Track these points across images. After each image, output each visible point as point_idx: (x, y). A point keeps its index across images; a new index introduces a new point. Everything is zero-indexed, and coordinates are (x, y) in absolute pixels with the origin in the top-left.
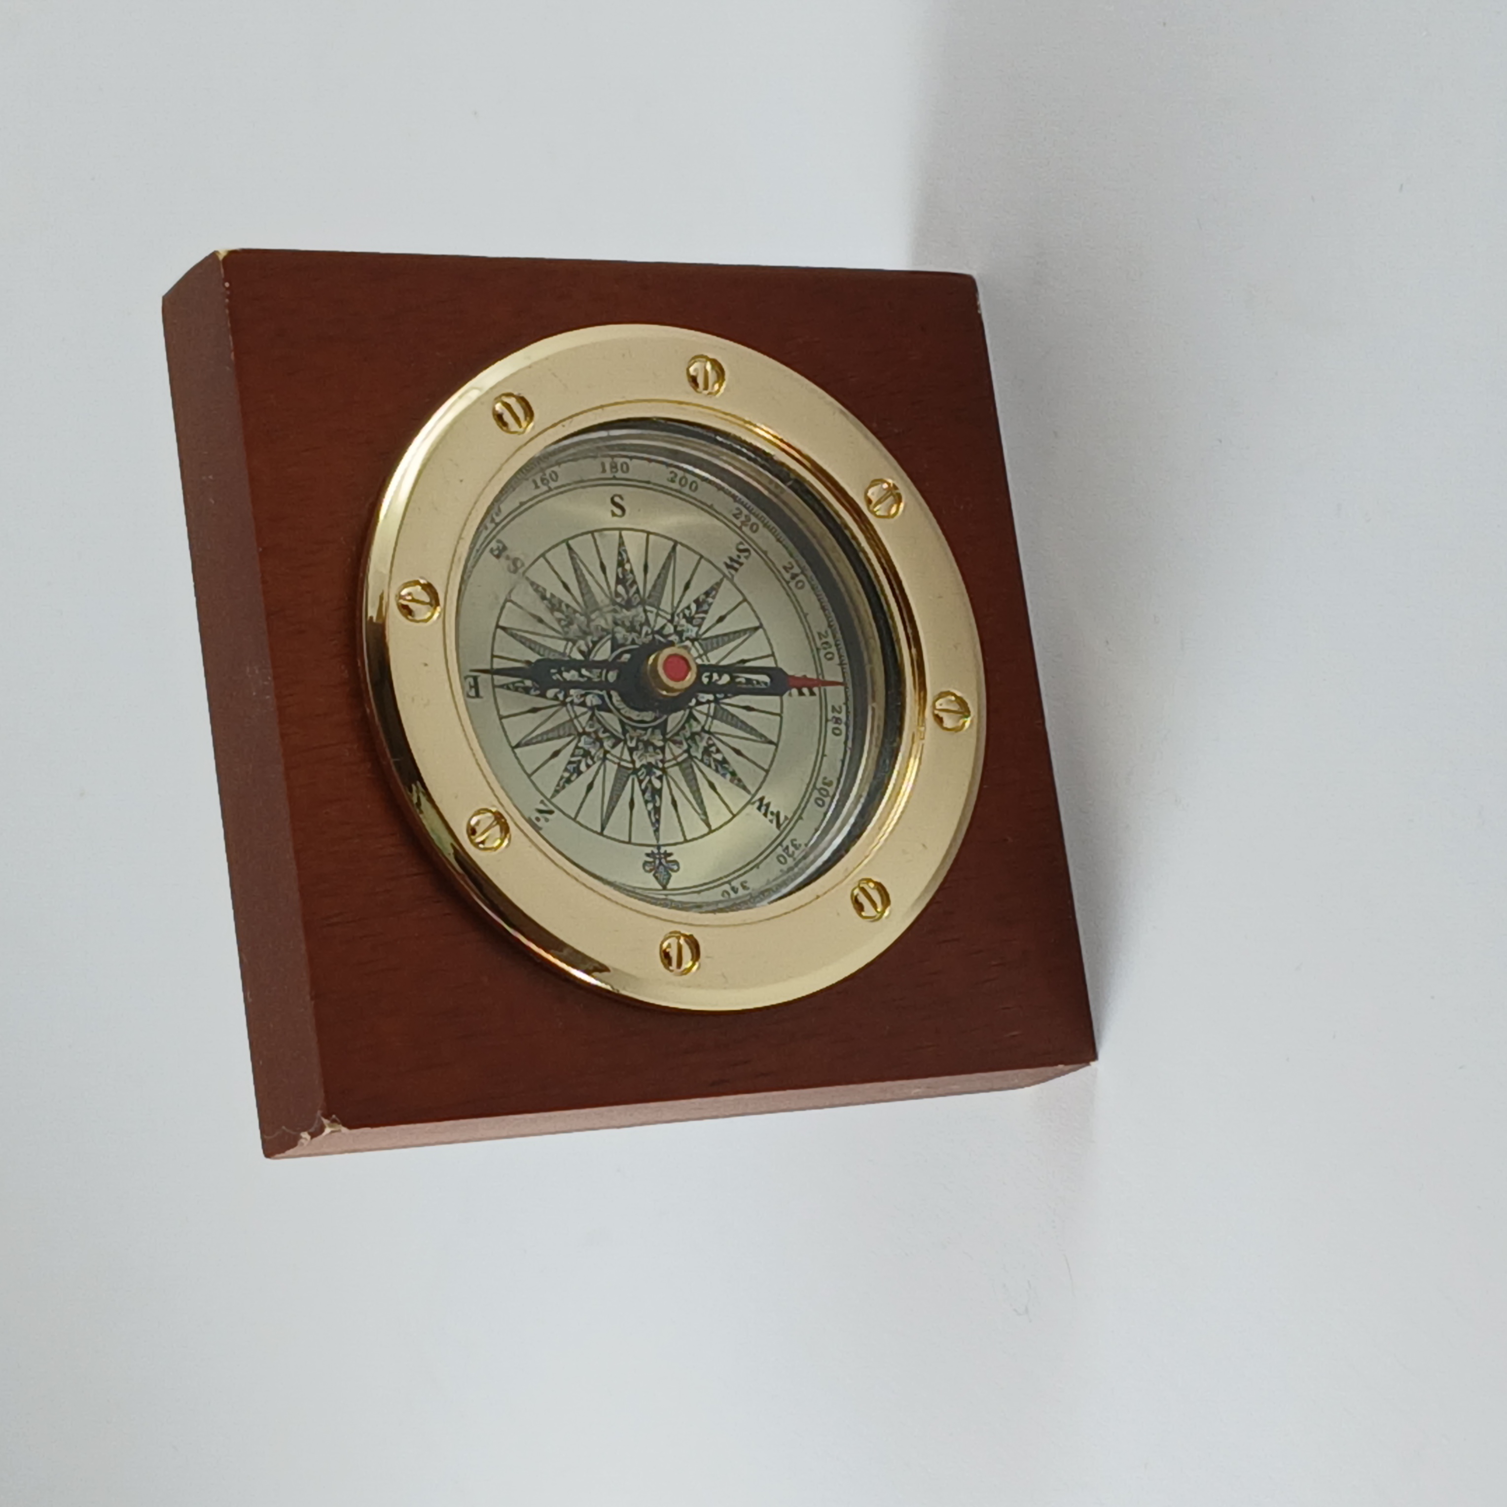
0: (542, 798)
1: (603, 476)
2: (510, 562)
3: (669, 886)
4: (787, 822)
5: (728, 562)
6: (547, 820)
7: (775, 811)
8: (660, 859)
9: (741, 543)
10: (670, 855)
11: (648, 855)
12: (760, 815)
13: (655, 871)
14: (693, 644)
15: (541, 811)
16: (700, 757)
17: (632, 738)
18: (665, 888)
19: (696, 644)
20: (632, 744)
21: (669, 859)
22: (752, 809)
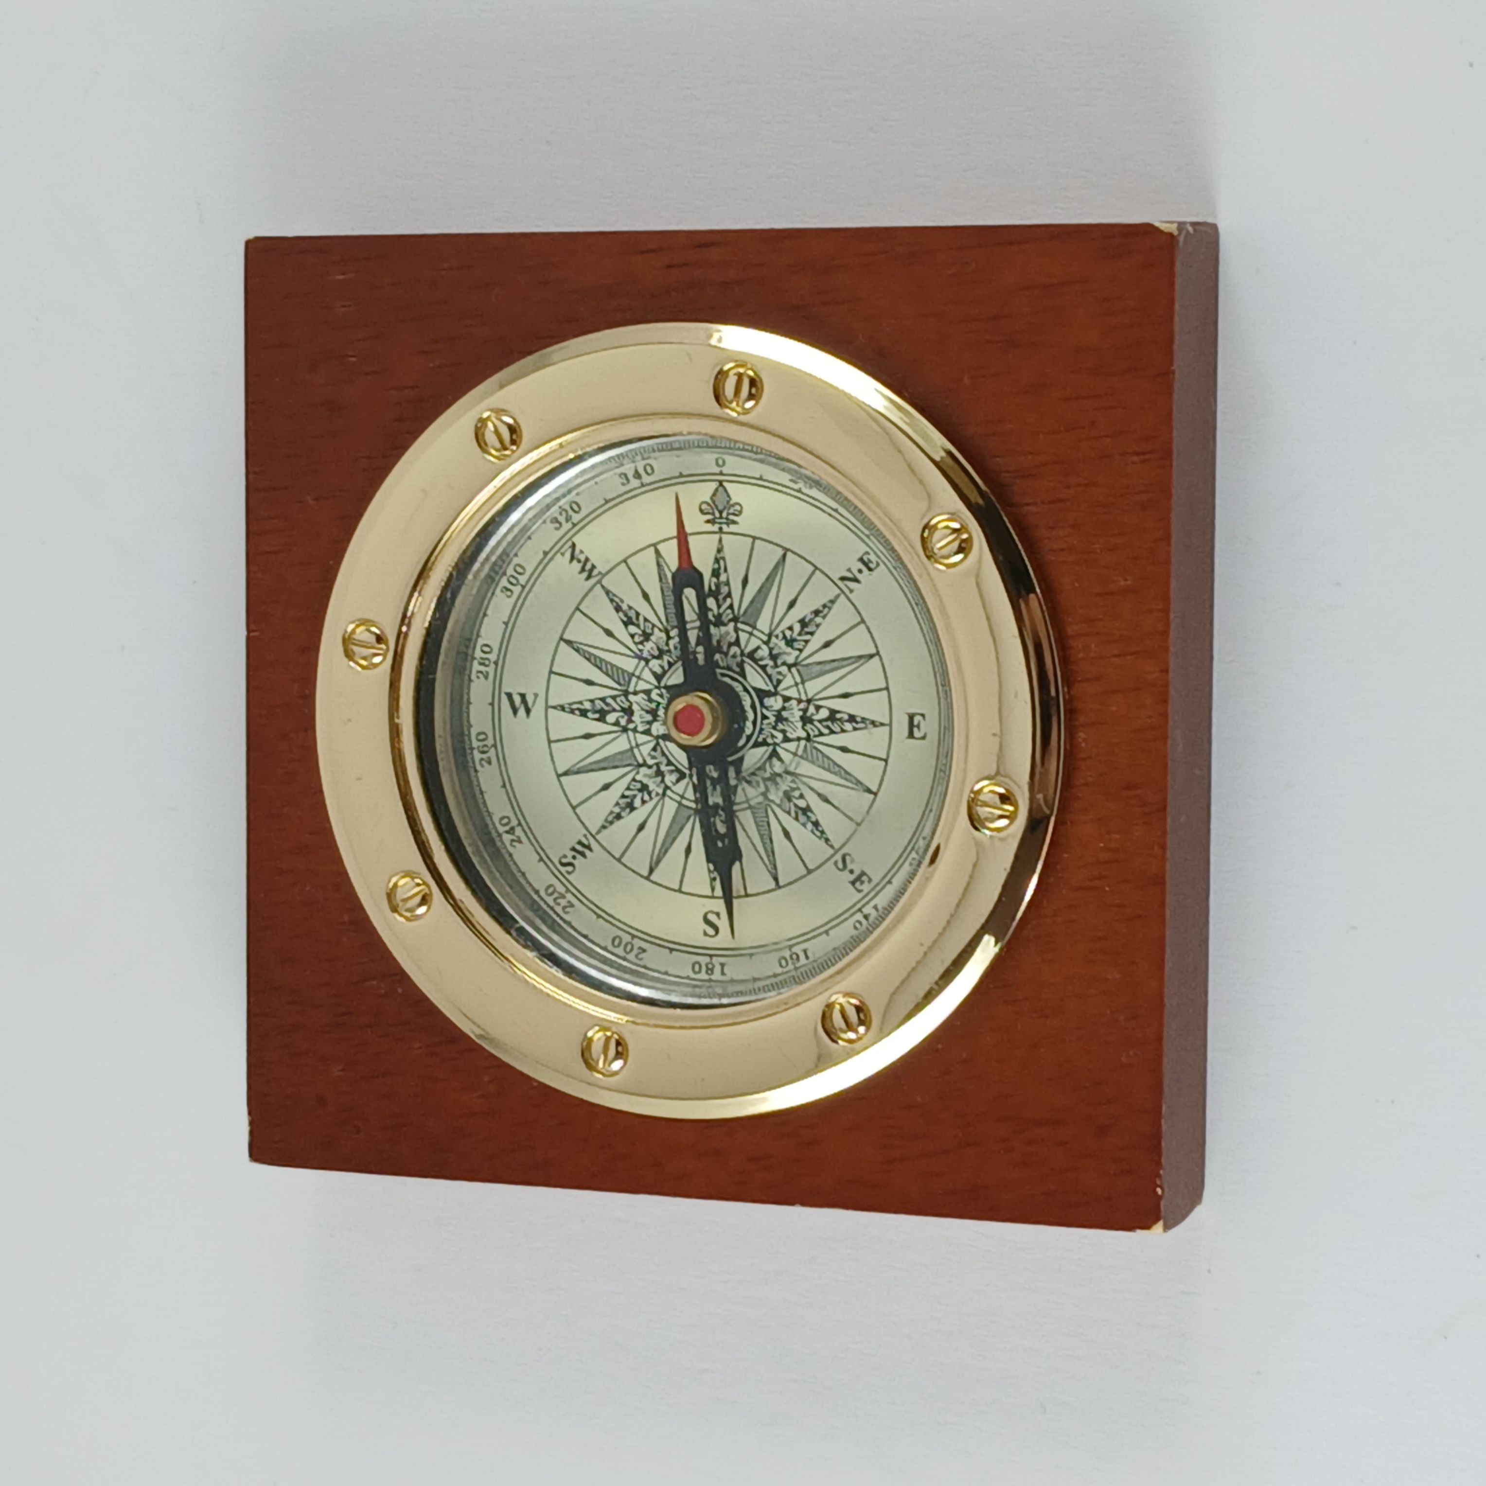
0: (851, 596)
1: (722, 960)
2: (850, 866)
3: (714, 485)
4: (563, 550)
5: (587, 852)
6: (849, 570)
7: (575, 562)
8: (721, 517)
9: (569, 873)
10: (708, 521)
11: (734, 522)
12: (594, 560)
13: (729, 505)
14: (645, 761)
15: (856, 580)
16: (656, 630)
17: (734, 656)
18: (721, 483)
19: (641, 761)
20: (734, 650)
21: (710, 517)
22: (601, 568)
